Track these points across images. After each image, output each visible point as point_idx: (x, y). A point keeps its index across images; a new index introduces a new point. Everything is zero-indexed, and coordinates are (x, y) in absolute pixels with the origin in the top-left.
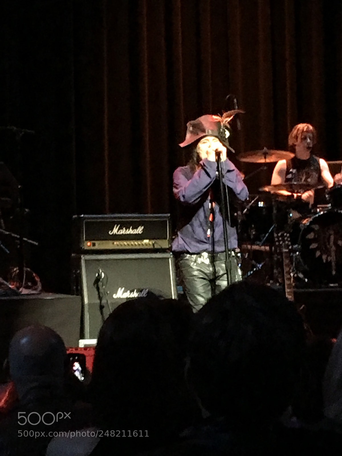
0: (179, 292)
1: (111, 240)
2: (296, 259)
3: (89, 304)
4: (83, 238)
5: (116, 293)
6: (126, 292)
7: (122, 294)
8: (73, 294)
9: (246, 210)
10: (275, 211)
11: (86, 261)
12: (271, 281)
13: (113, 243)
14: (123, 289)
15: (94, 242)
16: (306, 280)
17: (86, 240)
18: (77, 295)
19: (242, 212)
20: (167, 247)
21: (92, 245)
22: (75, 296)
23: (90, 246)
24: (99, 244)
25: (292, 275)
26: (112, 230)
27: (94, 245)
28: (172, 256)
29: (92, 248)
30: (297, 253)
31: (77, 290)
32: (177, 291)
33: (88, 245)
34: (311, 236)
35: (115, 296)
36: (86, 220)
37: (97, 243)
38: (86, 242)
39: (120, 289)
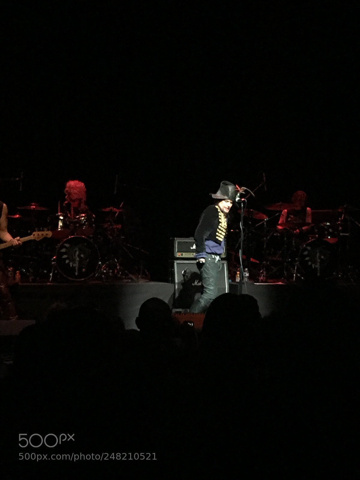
0: (230, 283)
1: (191, 252)
2: (297, 266)
3: (178, 288)
4: (176, 251)
5: (194, 283)
6: (200, 282)
7: (197, 284)
8: (169, 283)
9: (269, 237)
10: (285, 239)
11: (177, 263)
12: (282, 278)
13: (193, 254)
14: (198, 281)
15: (182, 253)
16: (303, 278)
17: (178, 252)
18: (172, 283)
19: (267, 238)
20: (224, 257)
21: (181, 255)
22: (170, 284)
23: (180, 255)
24: (185, 254)
25: (295, 275)
26: (192, 247)
27: (182, 255)
28: (226, 262)
29: (181, 256)
30: (298, 263)
31: (171, 280)
32: (229, 282)
33: (178, 255)
34: (306, 253)
35: (193, 284)
36: (178, 241)
37: (184, 254)
38: (177, 253)
39: (196, 280)
